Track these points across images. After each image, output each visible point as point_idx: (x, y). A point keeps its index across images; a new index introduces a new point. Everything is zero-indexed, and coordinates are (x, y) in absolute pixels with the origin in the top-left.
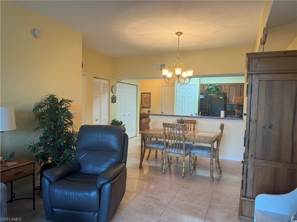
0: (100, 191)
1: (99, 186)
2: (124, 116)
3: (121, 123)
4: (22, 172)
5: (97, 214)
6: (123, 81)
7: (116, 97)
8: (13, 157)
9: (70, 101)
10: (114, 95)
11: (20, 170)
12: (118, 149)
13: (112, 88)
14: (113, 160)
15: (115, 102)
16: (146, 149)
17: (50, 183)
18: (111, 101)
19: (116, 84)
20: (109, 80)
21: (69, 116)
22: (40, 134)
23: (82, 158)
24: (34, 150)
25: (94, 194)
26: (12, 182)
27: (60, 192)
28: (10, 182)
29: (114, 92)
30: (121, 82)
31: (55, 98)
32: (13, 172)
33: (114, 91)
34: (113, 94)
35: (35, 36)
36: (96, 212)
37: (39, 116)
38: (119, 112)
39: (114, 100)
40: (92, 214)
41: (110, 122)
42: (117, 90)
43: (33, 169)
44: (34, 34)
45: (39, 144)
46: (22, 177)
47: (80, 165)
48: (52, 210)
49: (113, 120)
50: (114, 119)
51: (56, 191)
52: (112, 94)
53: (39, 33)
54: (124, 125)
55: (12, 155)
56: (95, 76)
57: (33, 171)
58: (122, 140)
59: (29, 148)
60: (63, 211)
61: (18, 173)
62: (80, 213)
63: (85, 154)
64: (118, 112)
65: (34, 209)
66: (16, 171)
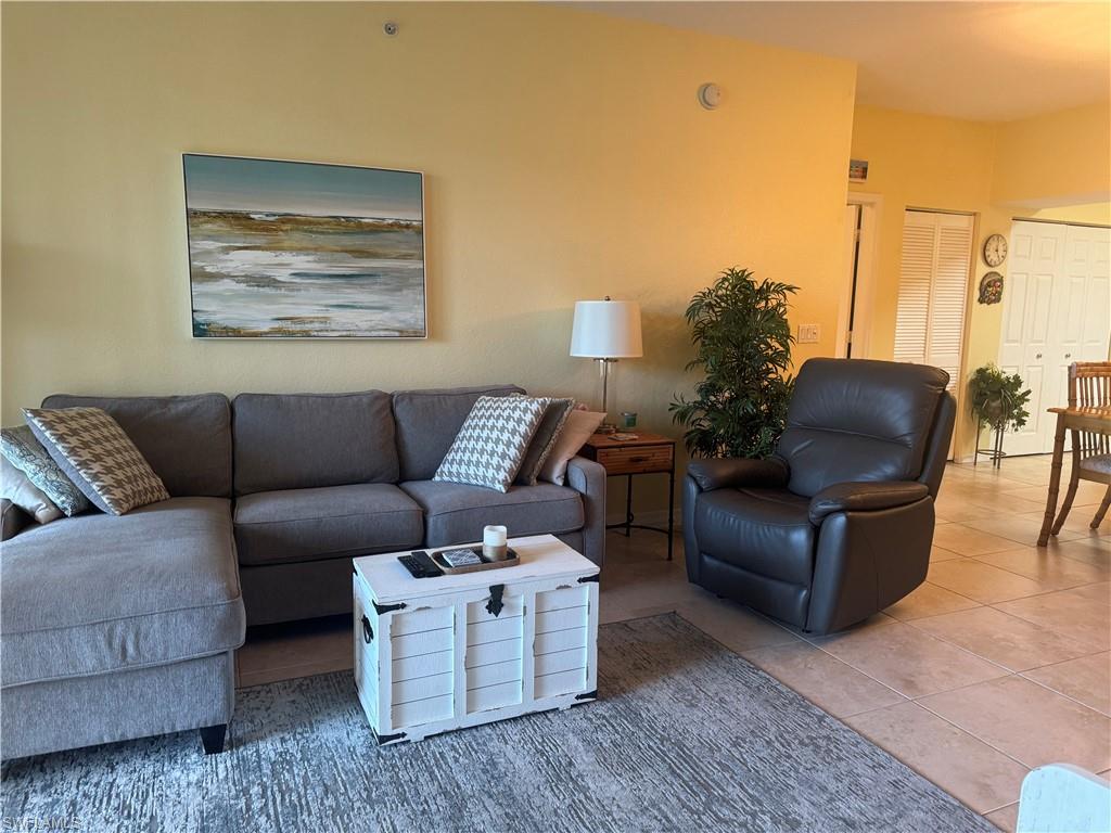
0: (816, 532)
1: (814, 516)
2: (1039, 356)
3: (1018, 382)
4: (646, 459)
5: (804, 593)
6: (1044, 214)
7: (1001, 280)
8: (634, 424)
9: (790, 289)
10: (992, 273)
11: (642, 453)
12: (908, 438)
13: (987, 246)
14: (889, 470)
15: (998, 300)
16: (1081, 481)
17: (700, 490)
18: (977, 294)
19: (1009, 228)
20: (975, 214)
21: (782, 331)
22: (701, 376)
23: (799, 451)
24: (682, 416)
25: (800, 537)
26: (630, 475)
27: (719, 514)
28: (625, 474)
29: (995, 259)
30: (1035, 217)
31: (748, 282)
32: (628, 454)
33: (992, 257)
34: (988, 270)
35: (707, 104)
36: (802, 586)
37: (701, 332)
38: (1016, 341)
39: (990, 291)
40: (791, 589)
41: (964, 377)
42: (1009, 250)
43: (671, 457)
44: (704, 97)
45: (698, 406)
46: (645, 472)
47: (789, 469)
48: (701, 560)
49: (981, 372)
50: (983, 366)
51: (709, 511)
52: (982, 270)
53: (719, 94)
54: (1029, 392)
55: (632, 421)
56: (913, 204)
57: (671, 463)
58: (926, 409)
59: (670, 410)
60: (725, 566)
61: (638, 460)
62: (761, 579)
63: (807, 440)
64: (1008, 341)
65: (670, 558)
66: (635, 453)
